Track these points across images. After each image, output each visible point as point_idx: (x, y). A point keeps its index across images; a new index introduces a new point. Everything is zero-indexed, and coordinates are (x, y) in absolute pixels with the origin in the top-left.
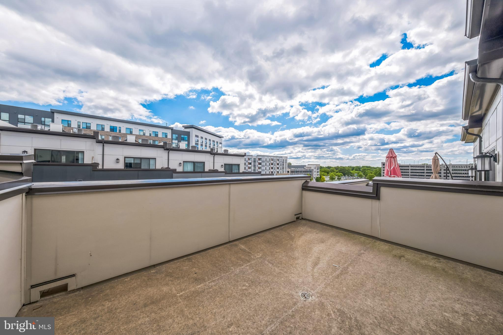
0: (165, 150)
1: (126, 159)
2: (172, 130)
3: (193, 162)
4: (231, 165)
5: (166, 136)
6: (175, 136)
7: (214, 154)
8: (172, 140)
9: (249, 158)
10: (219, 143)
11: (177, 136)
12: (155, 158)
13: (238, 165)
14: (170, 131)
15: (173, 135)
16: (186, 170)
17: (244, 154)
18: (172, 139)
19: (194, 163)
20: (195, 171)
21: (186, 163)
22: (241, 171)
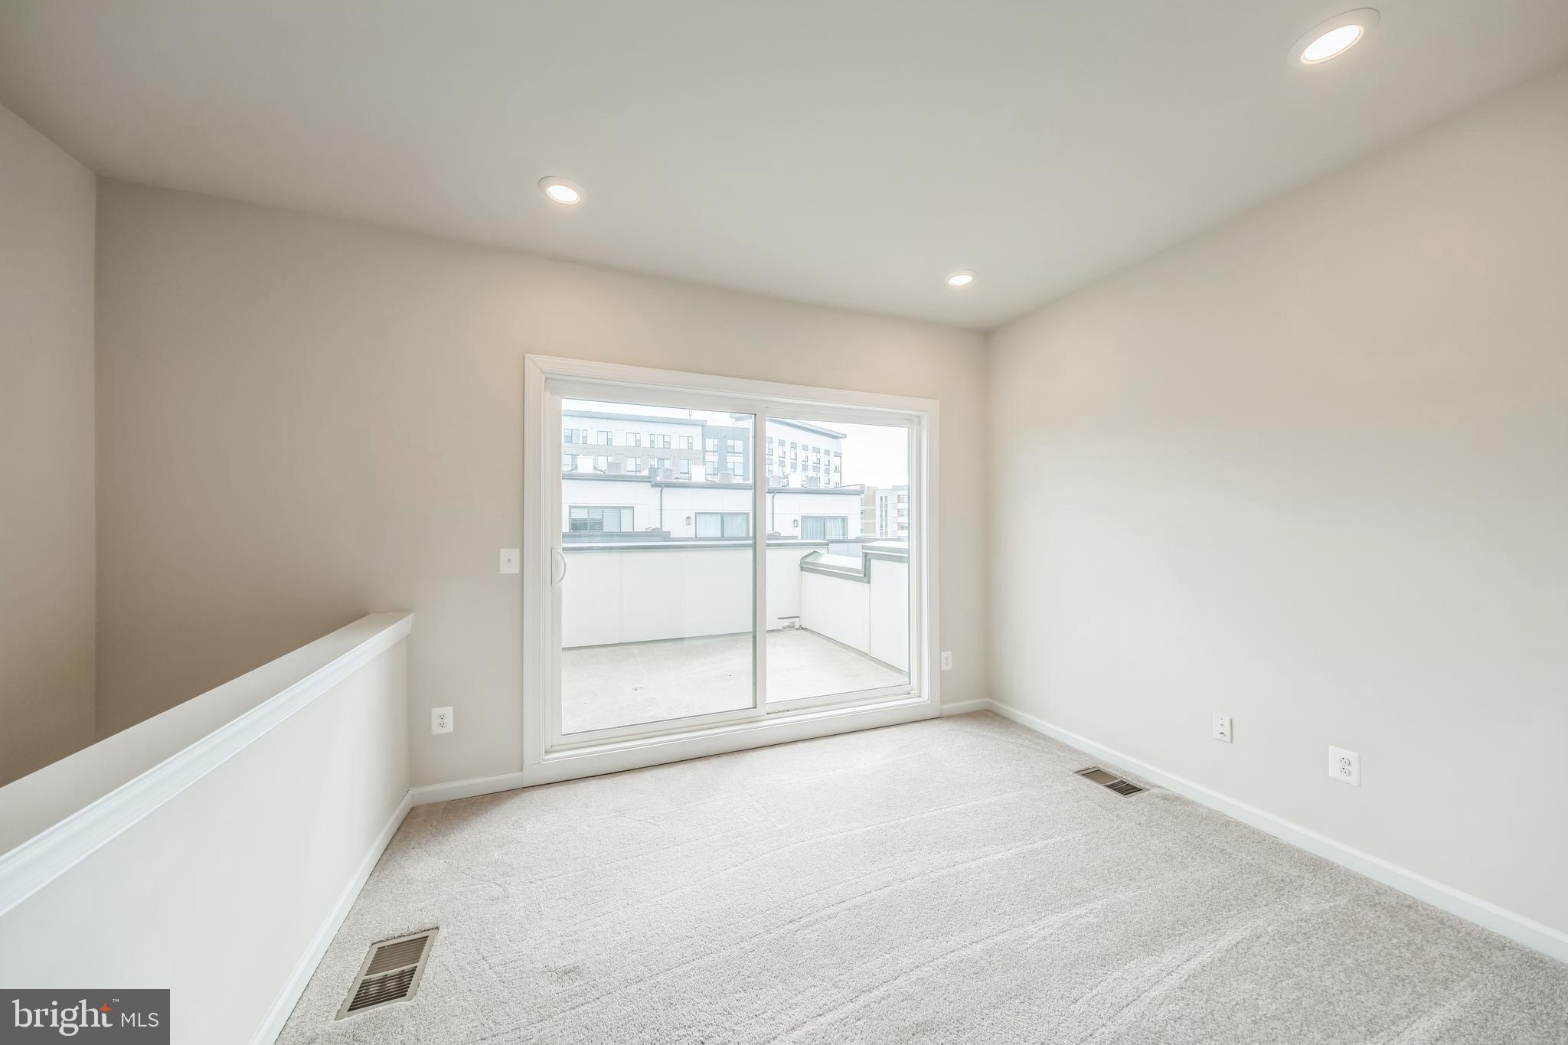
0: (652, 486)
1: (573, 510)
2: (703, 426)
3: (721, 513)
4: (823, 520)
5: (690, 445)
6: (710, 444)
7: (773, 492)
8: (704, 455)
9: (899, 496)
10: (832, 454)
11: (716, 441)
12: (633, 507)
13: (844, 519)
14: (699, 430)
15: (707, 440)
16: (701, 534)
17: (858, 488)
18: (704, 451)
19: (723, 516)
20: (725, 536)
21: (702, 516)
22: (851, 536)
